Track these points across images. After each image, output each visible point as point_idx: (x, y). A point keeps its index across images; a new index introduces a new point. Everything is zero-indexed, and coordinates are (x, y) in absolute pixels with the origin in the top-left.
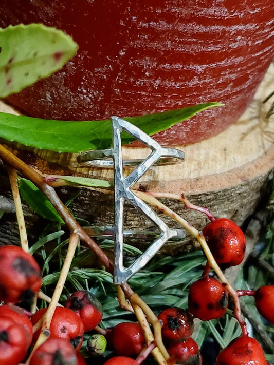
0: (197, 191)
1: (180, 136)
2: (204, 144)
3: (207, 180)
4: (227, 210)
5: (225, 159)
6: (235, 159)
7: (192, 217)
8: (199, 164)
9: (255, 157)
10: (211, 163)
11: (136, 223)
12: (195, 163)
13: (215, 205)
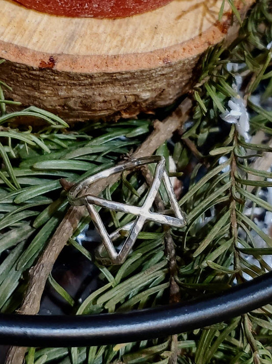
0: (111, 69)
1: (105, 10)
2: (136, 19)
3: (125, 59)
4: (150, 88)
5: (153, 38)
6: (163, 39)
7: (109, 92)
8: (122, 41)
9: (187, 38)
10: (135, 40)
11: (50, 92)
12: (119, 38)
13: (134, 84)
